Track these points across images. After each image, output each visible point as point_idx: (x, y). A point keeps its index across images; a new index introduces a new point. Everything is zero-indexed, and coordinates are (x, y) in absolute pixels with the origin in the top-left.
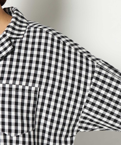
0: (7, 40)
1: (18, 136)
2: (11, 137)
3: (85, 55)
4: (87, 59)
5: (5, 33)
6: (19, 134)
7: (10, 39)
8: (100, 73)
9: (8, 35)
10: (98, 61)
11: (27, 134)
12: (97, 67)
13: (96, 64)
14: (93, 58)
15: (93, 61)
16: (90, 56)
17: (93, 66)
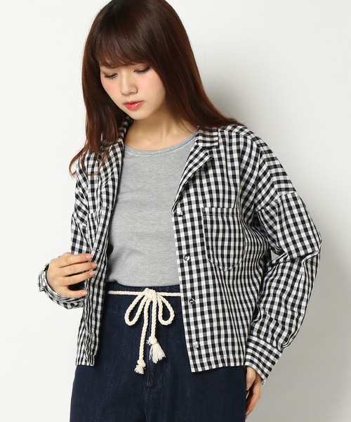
0: (201, 151)
5: (196, 144)
7: (204, 148)
9: (201, 145)
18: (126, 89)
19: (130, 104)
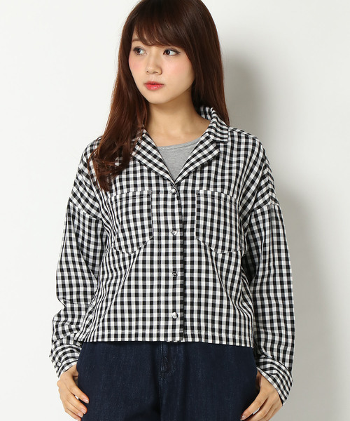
1: (224, 254)
2: (217, 254)
3: (270, 186)
4: (267, 192)
6: (226, 252)
8: (263, 213)
10: (273, 202)
11: (234, 253)
12: (268, 206)
13: (269, 203)
14: (274, 196)
15: (271, 198)
16: (272, 191)
17: (265, 202)
18: (151, 69)
19: (151, 85)
